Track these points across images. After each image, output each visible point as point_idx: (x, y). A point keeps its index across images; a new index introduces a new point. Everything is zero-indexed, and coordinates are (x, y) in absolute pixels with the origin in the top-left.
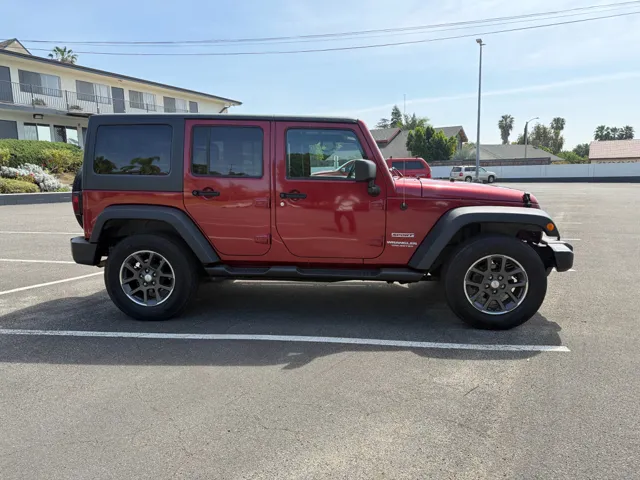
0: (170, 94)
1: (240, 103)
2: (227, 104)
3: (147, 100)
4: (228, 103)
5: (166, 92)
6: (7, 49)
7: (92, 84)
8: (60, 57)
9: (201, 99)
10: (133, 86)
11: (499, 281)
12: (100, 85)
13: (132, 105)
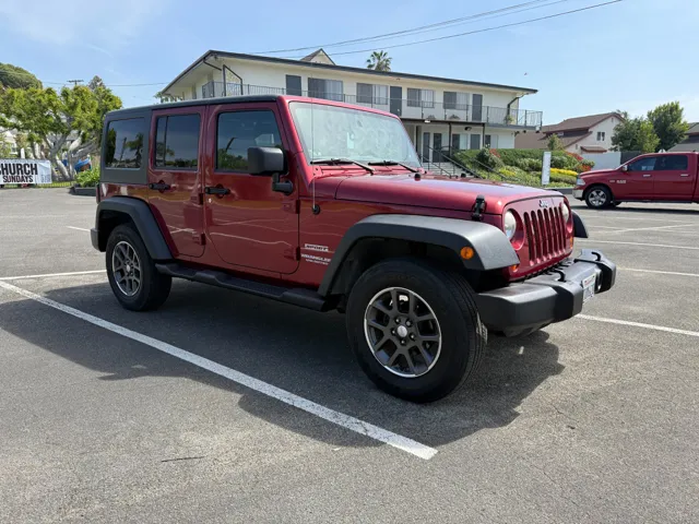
0: (450, 88)
1: (535, 91)
2: (519, 94)
3: (425, 97)
4: (520, 92)
5: (445, 87)
6: (313, 61)
7: (371, 85)
8: (377, 61)
9: (486, 91)
10: (411, 83)
11: (407, 327)
12: (379, 86)
13: (410, 104)
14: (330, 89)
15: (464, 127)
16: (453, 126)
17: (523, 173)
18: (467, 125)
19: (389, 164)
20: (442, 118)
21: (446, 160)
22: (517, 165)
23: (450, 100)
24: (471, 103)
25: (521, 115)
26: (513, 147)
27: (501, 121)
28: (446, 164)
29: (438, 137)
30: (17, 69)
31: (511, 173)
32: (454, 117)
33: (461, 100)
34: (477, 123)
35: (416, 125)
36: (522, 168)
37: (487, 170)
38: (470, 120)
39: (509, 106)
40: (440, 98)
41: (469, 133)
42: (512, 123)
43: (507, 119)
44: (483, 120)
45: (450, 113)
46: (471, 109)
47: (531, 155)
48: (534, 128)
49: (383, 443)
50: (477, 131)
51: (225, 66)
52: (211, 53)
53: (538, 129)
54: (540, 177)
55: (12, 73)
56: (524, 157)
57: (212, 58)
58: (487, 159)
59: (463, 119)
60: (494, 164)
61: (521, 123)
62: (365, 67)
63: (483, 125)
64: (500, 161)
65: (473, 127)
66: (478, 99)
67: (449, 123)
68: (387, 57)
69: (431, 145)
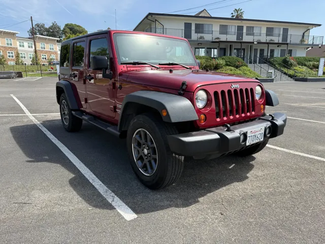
0: (270, 25)
1: (320, 25)
2: (310, 27)
3: (256, 31)
4: (312, 26)
6: (200, 15)
7: (227, 26)
8: (236, 14)
9: (291, 26)
10: (249, 24)
11: (148, 150)
12: (232, 26)
13: (247, 34)
14: (206, 28)
15: (277, 45)
16: (270, 45)
17: (309, 70)
18: (279, 44)
19: (172, 64)
20: (264, 41)
21: (265, 63)
22: (305, 65)
23: (270, 31)
24: (281, 33)
25: (311, 38)
26: (305, 56)
27: (298, 42)
28: (265, 65)
29: (262, 51)
30: (78, 26)
31: (301, 70)
32: (271, 40)
33: (276, 32)
34: (285, 43)
35: (250, 45)
36: (308, 67)
37: (287, 68)
38: (280, 42)
39: (304, 34)
40: (264, 31)
41: (280, 48)
42: (305, 43)
43: (302, 41)
44: (288, 42)
45: (269, 38)
46: (281, 36)
47: (314, 60)
48: (318, 45)
49: (115, 209)
50: (284, 47)
51: (156, 20)
52: (150, 14)
53: (320, 46)
54: (318, 71)
55: (76, 28)
56: (310, 61)
57: (150, 16)
58: (288, 62)
59: (276, 41)
60: (291, 65)
61: (310, 43)
62: (230, 17)
63: (287, 44)
64: (295, 63)
65: (282, 46)
66: (286, 31)
67: (268, 43)
68: (242, 11)
69: (258, 56)
